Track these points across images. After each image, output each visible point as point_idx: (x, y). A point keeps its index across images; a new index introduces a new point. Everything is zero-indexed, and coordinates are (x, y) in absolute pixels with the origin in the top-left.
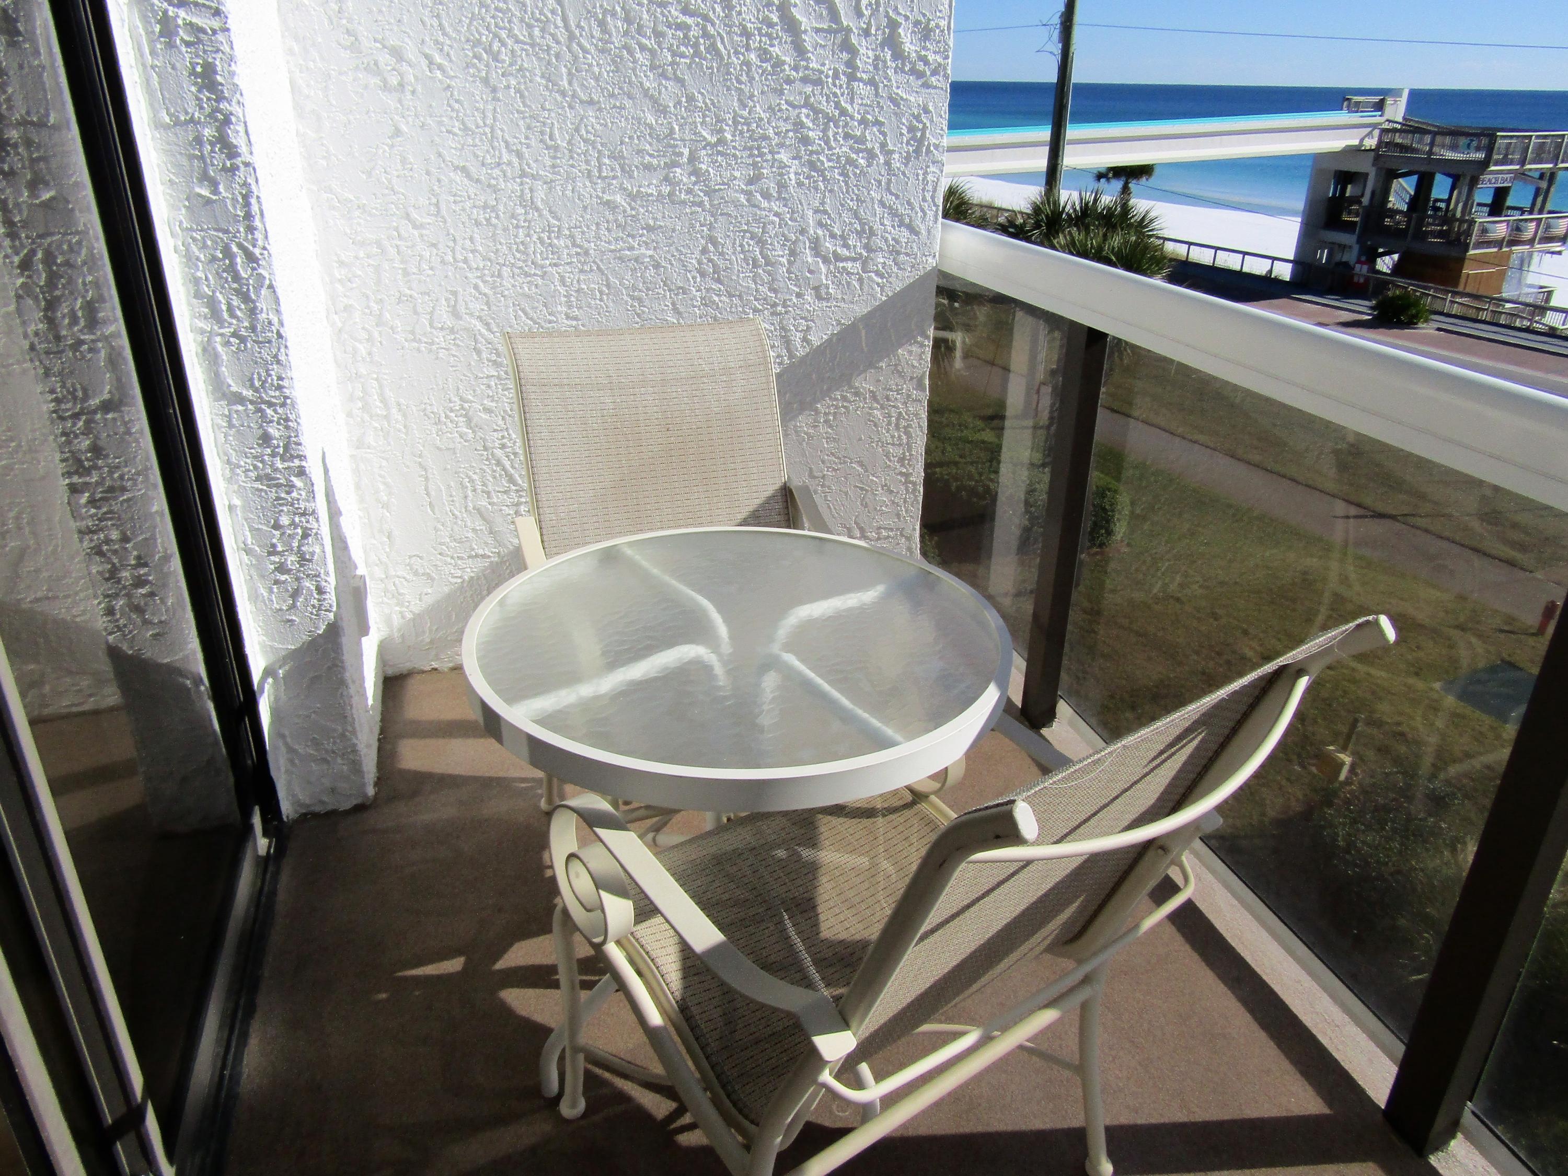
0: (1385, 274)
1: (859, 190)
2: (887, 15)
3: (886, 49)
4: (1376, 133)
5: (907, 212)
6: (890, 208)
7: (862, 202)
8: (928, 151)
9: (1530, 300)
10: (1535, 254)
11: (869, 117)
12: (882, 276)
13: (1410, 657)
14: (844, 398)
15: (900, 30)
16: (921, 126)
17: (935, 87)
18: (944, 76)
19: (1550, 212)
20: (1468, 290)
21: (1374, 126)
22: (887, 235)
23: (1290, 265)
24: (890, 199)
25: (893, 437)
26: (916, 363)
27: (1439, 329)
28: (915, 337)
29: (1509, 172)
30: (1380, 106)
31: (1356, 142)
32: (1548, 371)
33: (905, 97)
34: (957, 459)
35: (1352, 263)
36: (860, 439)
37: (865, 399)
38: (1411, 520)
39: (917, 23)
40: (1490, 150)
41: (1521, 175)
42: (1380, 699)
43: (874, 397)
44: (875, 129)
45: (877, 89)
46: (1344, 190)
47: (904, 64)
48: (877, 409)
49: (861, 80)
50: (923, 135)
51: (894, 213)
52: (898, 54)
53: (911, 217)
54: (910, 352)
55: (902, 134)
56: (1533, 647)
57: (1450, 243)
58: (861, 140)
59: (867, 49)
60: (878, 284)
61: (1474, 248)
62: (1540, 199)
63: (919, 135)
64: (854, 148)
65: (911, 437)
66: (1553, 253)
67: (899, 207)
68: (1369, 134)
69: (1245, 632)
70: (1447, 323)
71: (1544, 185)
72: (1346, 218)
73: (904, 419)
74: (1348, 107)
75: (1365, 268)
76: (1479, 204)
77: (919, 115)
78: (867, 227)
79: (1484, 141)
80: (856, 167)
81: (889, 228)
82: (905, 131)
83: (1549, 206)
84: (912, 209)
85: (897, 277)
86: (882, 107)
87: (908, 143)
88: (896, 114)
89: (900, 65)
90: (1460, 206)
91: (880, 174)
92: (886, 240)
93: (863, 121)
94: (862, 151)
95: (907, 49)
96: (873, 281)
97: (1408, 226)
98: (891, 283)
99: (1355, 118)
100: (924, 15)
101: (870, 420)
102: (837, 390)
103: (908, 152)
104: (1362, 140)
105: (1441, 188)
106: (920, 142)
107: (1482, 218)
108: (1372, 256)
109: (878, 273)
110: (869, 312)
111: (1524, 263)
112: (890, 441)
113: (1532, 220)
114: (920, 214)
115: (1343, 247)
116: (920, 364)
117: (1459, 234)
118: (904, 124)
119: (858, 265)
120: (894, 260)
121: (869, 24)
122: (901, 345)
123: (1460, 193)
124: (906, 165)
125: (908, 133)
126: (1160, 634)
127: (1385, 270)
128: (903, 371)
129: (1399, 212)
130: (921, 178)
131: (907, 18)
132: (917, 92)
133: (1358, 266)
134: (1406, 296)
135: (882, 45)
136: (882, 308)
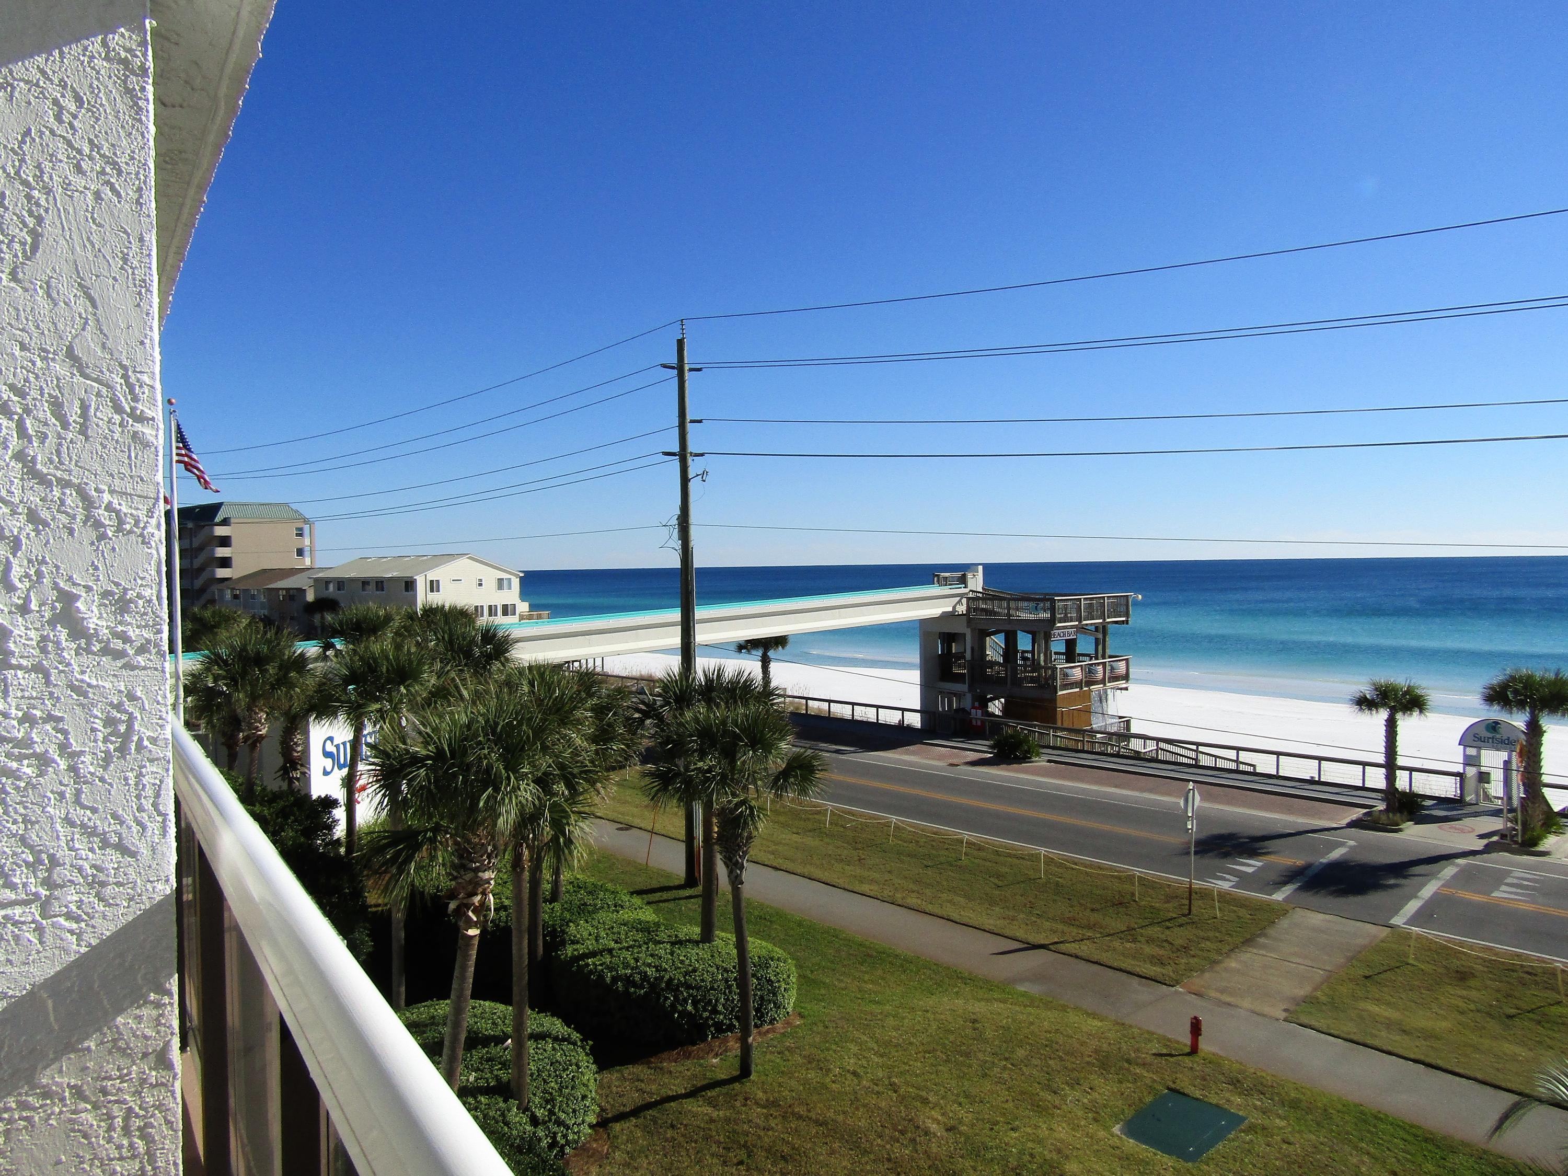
0: (998, 716)
1: (25, 808)
2: (56, 586)
3: (59, 627)
4: (964, 601)
5: (113, 828)
6: (83, 826)
7: (33, 823)
8: (140, 747)
9: (1114, 729)
10: (1109, 691)
11: (38, 713)
12: (78, 919)
13: (1085, 1101)
14: (23, 1106)
15: (80, 604)
16: (124, 717)
17: (145, 668)
18: (158, 653)
19: (1110, 657)
20: (1065, 726)
21: (961, 596)
22: (80, 862)
23: (919, 715)
24: (78, 814)
25: (119, 1147)
26: (149, 1032)
27: (1049, 761)
28: (145, 997)
29: (1072, 627)
30: (963, 580)
31: (950, 609)
32: (1142, 790)
33: (94, 682)
34: (612, 944)
35: (968, 709)
36: (59, 1162)
37: (62, 1099)
38: (1062, 947)
39: (106, 594)
40: (1053, 610)
41: (1082, 629)
42: (1067, 1157)
43: (78, 1093)
44: (48, 727)
45: (47, 676)
46: (950, 648)
47: (89, 644)
48: (86, 1110)
49: (20, 667)
50: (130, 727)
51: (90, 832)
52: (78, 631)
53: (120, 834)
54: (139, 1019)
55: (93, 730)
56: (1192, 1068)
57: (1041, 687)
58: (27, 742)
59: (27, 629)
60: (72, 932)
61: (1061, 690)
62: (1100, 647)
63: (122, 728)
64: (13, 754)
65: (154, 1141)
66: (1121, 689)
67: (98, 823)
68: (959, 602)
69: (925, 1101)
70: (1056, 755)
71: (1100, 636)
72: (956, 670)
73: (137, 1116)
74: (938, 581)
75: (979, 712)
76: (1056, 653)
77: (121, 704)
78: (44, 856)
79: (1048, 604)
80: (19, 778)
81: (83, 853)
82: (99, 724)
83: (1108, 652)
84: (122, 823)
85: (104, 917)
86: (58, 698)
87: (106, 740)
88: (82, 706)
89: (83, 645)
90: (1042, 655)
91: (61, 783)
92: (80, 870)
93: (27, 719)
94: (27, 757)
95: (92, 626)
96: (61, 928)
97: (1006, 674)
98: (94, 927)
99: (946, 590)
100: (117, 584)
101: (73, 1130)
102: (9, 1094)
103: (107, 752)
104: (954, 607)
105: (1024, 642)
106: (126, 737)
107: (1061, 665)
108: (983, 703)
109: (69, 916)
110: (58, 974)
111: (1103, 698)
112: (115, 1154)
113: (1098, 664)
114: (135, 828)
115: (959, 696)
116: (158, 1032)
117: (1046, 679)
118: (96, 717)
119: (35, 909)
120: (98, 895)
121: (27, 600)
122: (120, 1011)
123: (1039, 645)
124: (105, 768)
125: (104, 727)
126: (841, 1118)
127: (997, 712)
128: (129, 1048)
129: (998, 663)
130: (131, 782)
131: (88, 589)
132: (114, 675)
133: (973, 711)
134: (1016, 735)
135: (52, 623)
136: (81, 963)
